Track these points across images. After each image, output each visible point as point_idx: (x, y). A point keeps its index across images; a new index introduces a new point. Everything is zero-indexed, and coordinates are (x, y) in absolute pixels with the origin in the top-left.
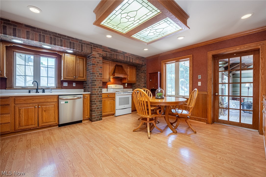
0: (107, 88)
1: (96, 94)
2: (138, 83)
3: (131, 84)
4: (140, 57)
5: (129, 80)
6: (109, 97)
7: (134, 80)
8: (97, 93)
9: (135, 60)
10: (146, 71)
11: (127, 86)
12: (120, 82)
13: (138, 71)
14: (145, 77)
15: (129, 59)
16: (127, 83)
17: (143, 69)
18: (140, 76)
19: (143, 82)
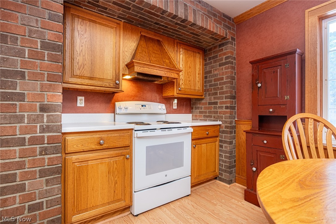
0: (113, 110)
1: (22, 142)
2: (208, 97)
3: (189, 100)
4: (219, 12)
5: (183, 87)
6: (105, 146)
7: (197, 88)
8: (28, 136)
9: (203, 20)
10: (235, 59)
11: (176, 108)
12: (157, 95)
13: (211, 63)
14: (233, 78)
15: (183, 11)
16: (178, 99)
17: (225, 54)
18: (215, 75)
19: (226, 92)
